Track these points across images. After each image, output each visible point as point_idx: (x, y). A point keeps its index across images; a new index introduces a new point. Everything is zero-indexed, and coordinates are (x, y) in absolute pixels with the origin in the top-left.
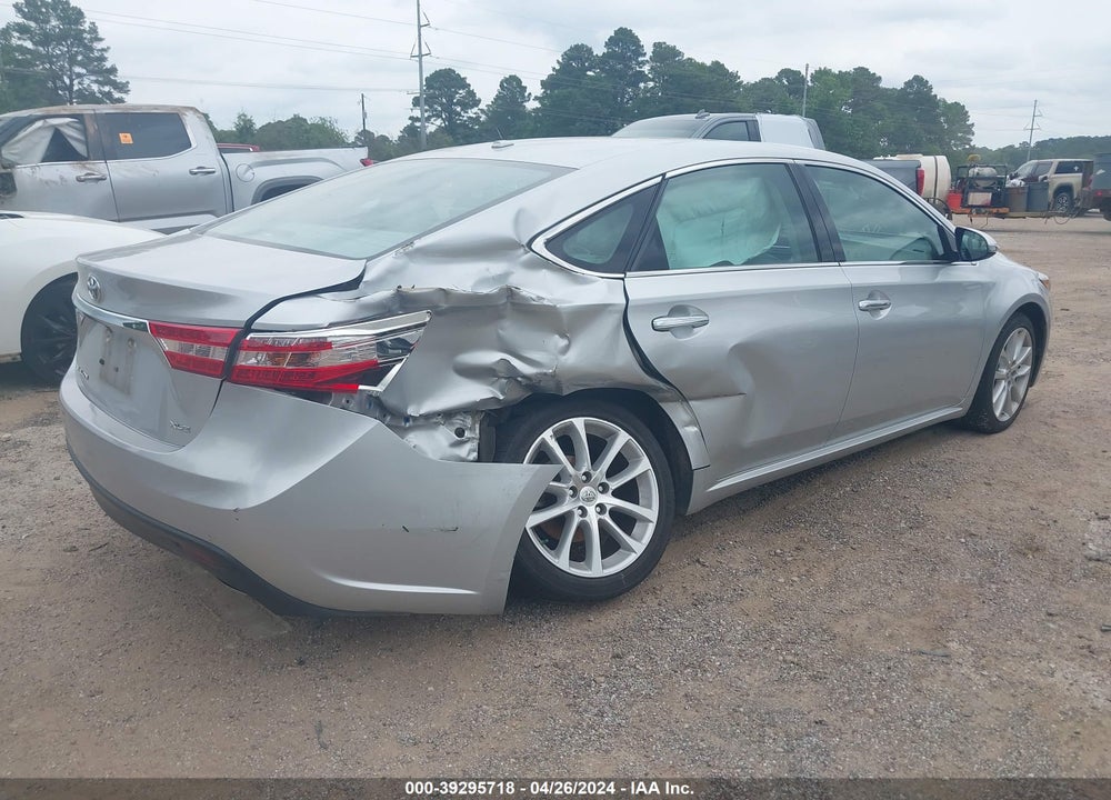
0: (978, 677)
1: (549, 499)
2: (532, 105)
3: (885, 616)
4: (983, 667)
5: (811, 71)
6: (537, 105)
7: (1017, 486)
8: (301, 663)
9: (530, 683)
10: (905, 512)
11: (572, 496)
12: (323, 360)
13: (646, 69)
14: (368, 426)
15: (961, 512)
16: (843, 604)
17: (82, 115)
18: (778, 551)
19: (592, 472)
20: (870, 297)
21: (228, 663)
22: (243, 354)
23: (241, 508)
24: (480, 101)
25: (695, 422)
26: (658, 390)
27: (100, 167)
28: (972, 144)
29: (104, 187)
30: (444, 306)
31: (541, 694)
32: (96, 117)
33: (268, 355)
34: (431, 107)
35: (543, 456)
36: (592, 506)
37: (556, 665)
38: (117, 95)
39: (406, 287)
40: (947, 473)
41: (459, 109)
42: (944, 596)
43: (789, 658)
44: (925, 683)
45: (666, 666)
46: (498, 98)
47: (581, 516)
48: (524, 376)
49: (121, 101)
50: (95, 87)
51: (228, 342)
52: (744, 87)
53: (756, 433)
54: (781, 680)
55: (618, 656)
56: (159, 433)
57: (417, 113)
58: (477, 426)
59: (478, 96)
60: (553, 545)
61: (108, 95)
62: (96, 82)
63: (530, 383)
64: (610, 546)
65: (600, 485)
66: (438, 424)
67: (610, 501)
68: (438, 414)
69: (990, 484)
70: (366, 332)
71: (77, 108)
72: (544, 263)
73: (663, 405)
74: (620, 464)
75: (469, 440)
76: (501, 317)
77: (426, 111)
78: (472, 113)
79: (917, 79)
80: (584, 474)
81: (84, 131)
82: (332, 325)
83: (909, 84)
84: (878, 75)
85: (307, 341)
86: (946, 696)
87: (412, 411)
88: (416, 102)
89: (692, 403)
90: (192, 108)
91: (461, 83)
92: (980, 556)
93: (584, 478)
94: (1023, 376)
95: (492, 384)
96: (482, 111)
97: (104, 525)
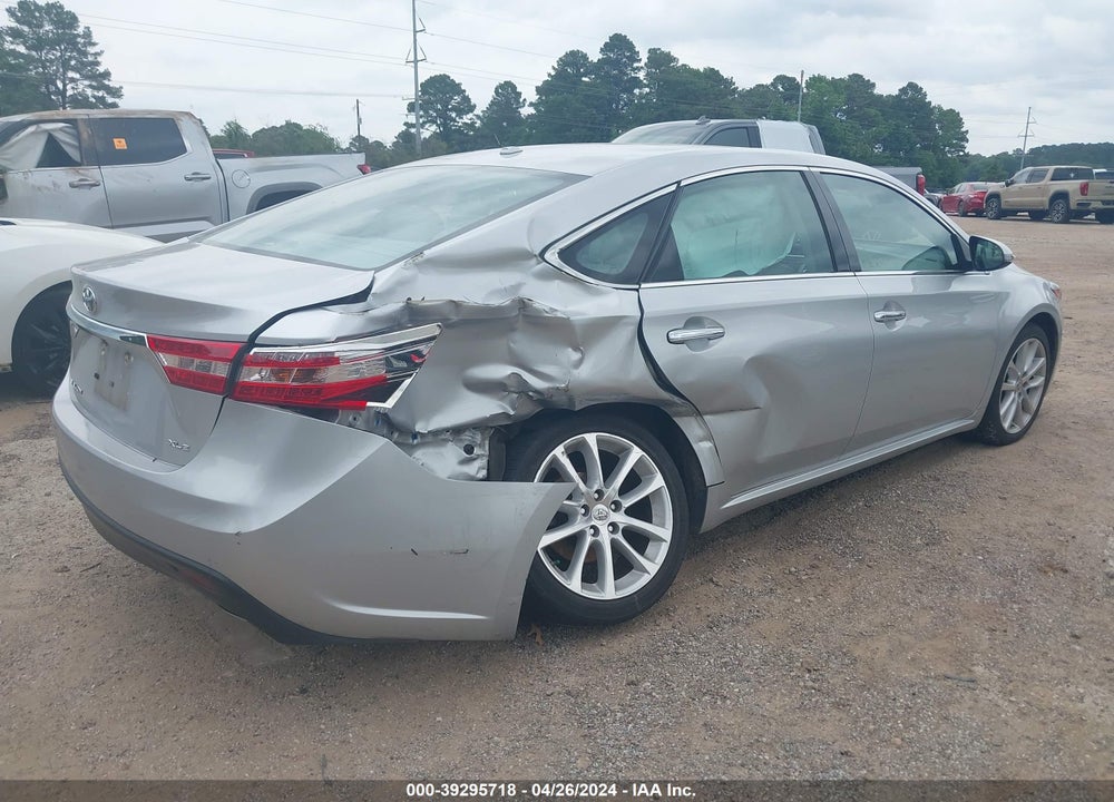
0: (1006, 704)
1: (561, 519)
2: (526, 111)
3: (906, 638)
4: (1011, 693)
5: (806, 78)
6: (532, 111)
7: (1032, 500)
8: (303, 691)
9: (543, 712)
10: (920, 527)
11: (584, 515)
12: (331, 375)
13: (641, 75)
14: (375, 445)
15: (977, 527)
16: (863, 625)
17: (76, 120)
18: (793, 569)
19: (604, 489)
20: (886, 308)
21: (226, 691)
22: (245, 370)
23: (243, 531)
24: (475, 106)
25: (710, 438)
26: (672, 404)
27: (93, 173)
28: (966, 151)
29: (98, 193)
30: (454, 318)
31: (554, 724)
32: (90, 122)
33: (272, 371)
34: (426, 112)
35: (555, 474)
36: (603, 525)
37: (569, 693)
38: (110, 100)
39: (416, 299)
40: (960, 487)
41: (454, 115)
42: (966, 617)
43: (810, 683)
44: (951, 711)
45: (683, 693)
46: (493, 103)
47: (593, 535)
48: (536, 391)
49: (114, 105)
50: (89, 92)
51: (231, 357)
52: (739, 93)
53: (772, 448)
54: (802, 707)
55: (632, 683)
56: (156, 452)
57: (412, 119)
58: (487, 442)
59: (473, 102)
60: (565, 565)
61: (101, 100)
62: (90, 86)
63: (542, 398)
64: (623, 566)
65: (613, 503)
66: (446, 441)
67: (622, 519)
68: (447, 430)
69: (1005, 499)
70: (374, 346)
71: (70, 112)
72: (557, 274)
73: (678, 420)
74: (633, 481)
75: (478, 456)
76: (513, 330)
77: (421, 117)
78: (467, 119)
79: (912, 86)
80: (596, 492)
81: (78, 137)
82: (339, 339)
83: (903, 91)
84: (872, 81)
85: (314, 356)
86: (974, 724)
87: (420, 427)
88: (411, 108)
89: (706, 418)
90: (187, 113)
91: (456, 88)
92: (999, 574)
93: (596, 496)
94: (1036, 388)
95: (501, 399)
96: (478, 117)
97: (96, 544)
